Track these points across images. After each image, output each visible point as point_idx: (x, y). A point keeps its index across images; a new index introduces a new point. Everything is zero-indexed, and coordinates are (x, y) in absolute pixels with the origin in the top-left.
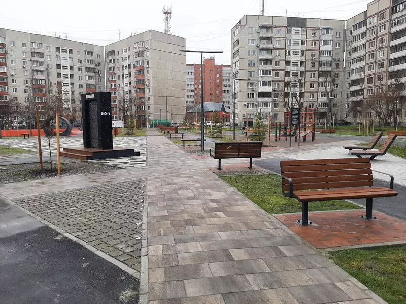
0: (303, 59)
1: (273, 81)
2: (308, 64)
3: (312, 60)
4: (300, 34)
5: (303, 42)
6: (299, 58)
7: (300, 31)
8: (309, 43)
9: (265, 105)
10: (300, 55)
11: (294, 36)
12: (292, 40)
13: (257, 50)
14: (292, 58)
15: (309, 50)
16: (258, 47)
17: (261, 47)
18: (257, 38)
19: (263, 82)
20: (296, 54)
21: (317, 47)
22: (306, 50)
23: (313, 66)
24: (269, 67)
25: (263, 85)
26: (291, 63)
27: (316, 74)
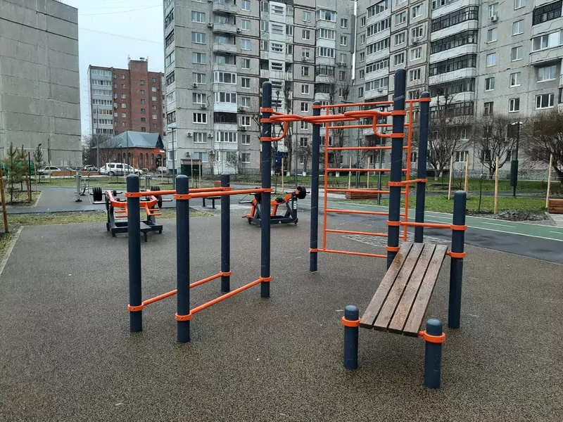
0: (290, 58)
1: (239, 94)
2: (298, 68)
3: (304, 62)
4: (284, 13)
5: (289, 30)
6: (282, 57)
7: (284, 9)
8: (298, 31)
9: (226, 136)
10: (284, 51)
11: (273, 16)
12: (270, 24)
13: (209, 34)
14: (272, 56)
15: (298, 44)
16: (211, 28)
17: (216, 28)
18: (208, 14)
19: (222, 94)
20: (277, 49)
21: (311, 41)
22: (295, 44)
23: (306, 74)
24: (231, 68)
25: (222, 100)
26: (270, 65)
27: (311, 87)
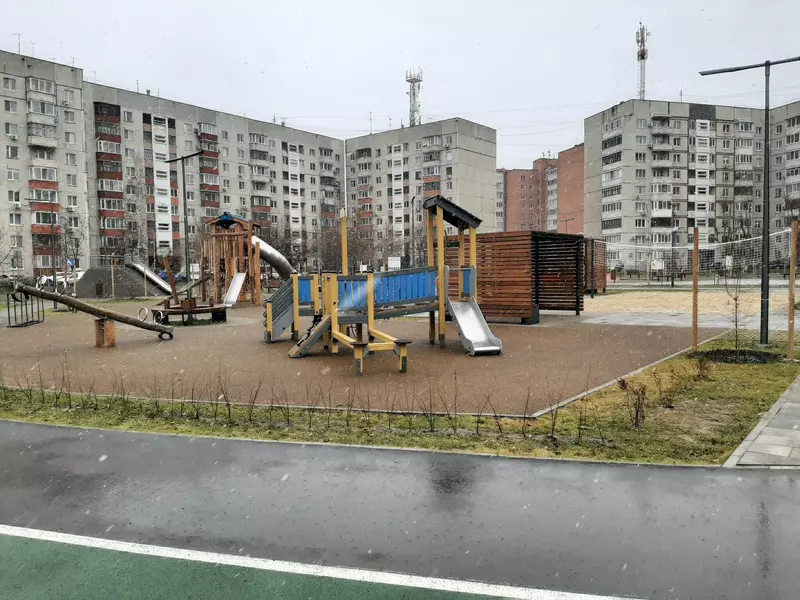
0: (713, 167)
1: (672, 200)
2: (720, 175)
3: (725, 169)
4: (708, 128)
5: (712, 142)
6: (707, 166)
7: (708, 126)
8: (720, 143)
9: (663, 238)
10: (708, 161)
11: (699, 132)
12: (697, 139)
13: (649, 154)
14: (698, 166)
15: (720, 154)
16: (650, 148)
17: (656, 148)
18: (649, 137)
19: (660, 203)
20: (703, 159)
21: (730, 150)
22: (717, 153)
23: (727, 179)
24: (668, 180)
25: (660, 207)
26: (697, 174)
27: (731, 190)
